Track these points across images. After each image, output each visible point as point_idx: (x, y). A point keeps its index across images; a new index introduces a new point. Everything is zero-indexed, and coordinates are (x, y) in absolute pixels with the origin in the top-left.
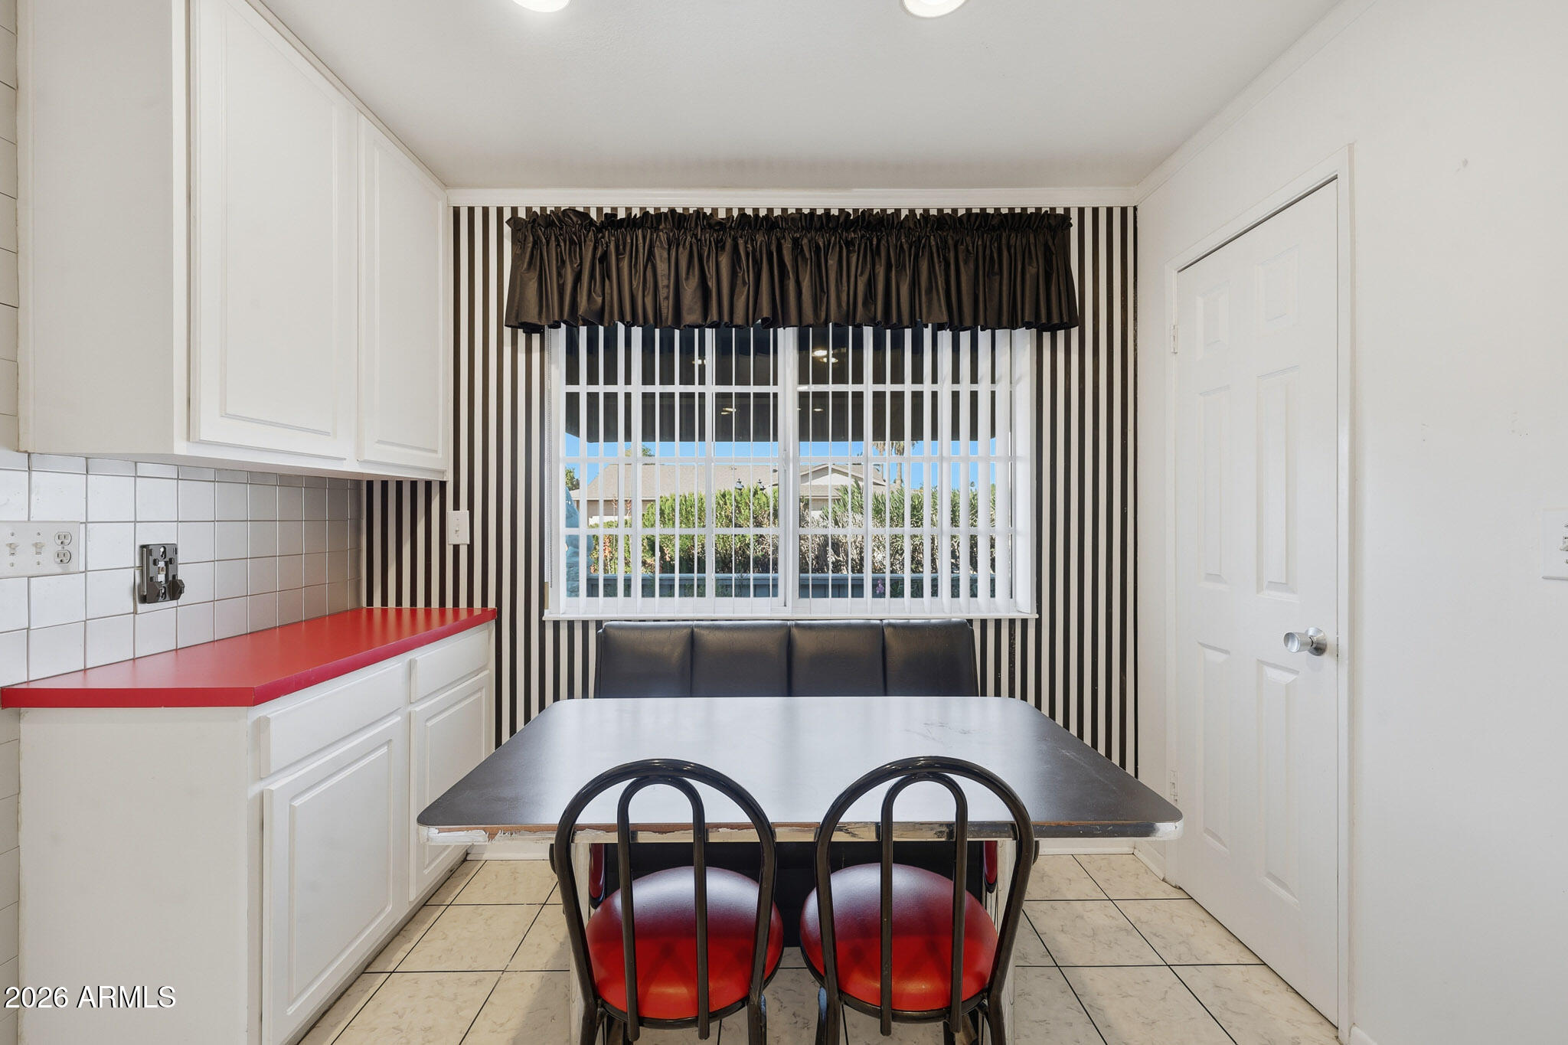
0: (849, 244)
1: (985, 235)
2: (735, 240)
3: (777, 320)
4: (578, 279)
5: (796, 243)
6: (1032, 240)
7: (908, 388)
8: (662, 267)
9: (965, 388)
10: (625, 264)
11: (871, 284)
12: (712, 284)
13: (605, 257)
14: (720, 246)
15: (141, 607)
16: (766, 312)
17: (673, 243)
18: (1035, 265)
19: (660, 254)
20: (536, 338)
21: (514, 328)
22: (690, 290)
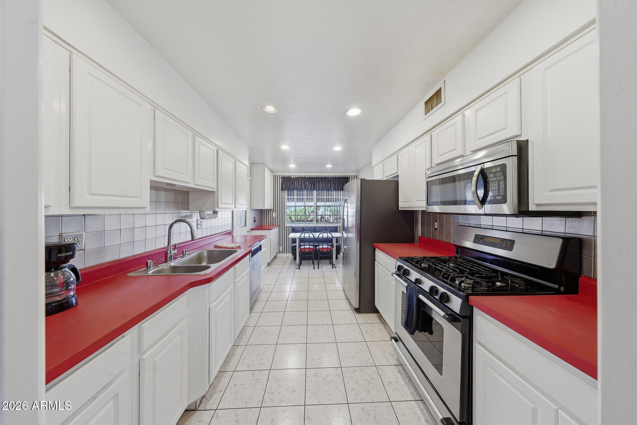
0: (322, 180)
2: (309, 180)
3: (314, 189)
4: (290, 184)
5: (316, 180)
6: (343, 180)
7: (330, 197)
8: (300, 183)
10: (295, 183)
11: (325, 185)
12: (306, 185)
13: (293, 182)
14: (307, 181)
16: (313, 189)
17: (301, 180)
19: (300, 182)
20: (284, 191)
21: (281, 190)
22: (303, 186)
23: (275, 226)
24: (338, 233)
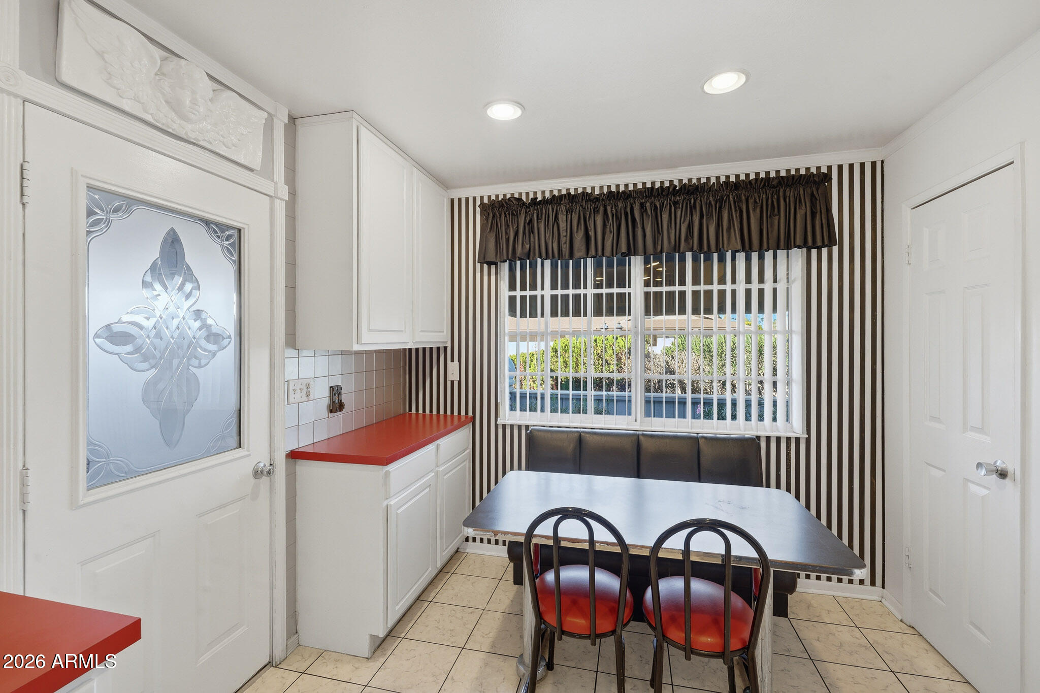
0: (675, 203)
1: (768, 191)
2: (605, 207)
3: (631, 251)
4: (516, 234)
5: (642, 206)
6: (802, 192)
7: (715, 287)
8: (563, 225)
9: (755, 287)
10: (542, 226)
11: (690, 227)
12: (592, 233)
13: (531, 221)
14: (596, 211)
15: (331, 415)
16: (624, 249)
17: (569, 211)
18: (804, 207)
19: (562, 218)
20: (493, 267)
21: (482, 264)
22: (579, 237)
23: (456, 419)
24: (773, 491)
